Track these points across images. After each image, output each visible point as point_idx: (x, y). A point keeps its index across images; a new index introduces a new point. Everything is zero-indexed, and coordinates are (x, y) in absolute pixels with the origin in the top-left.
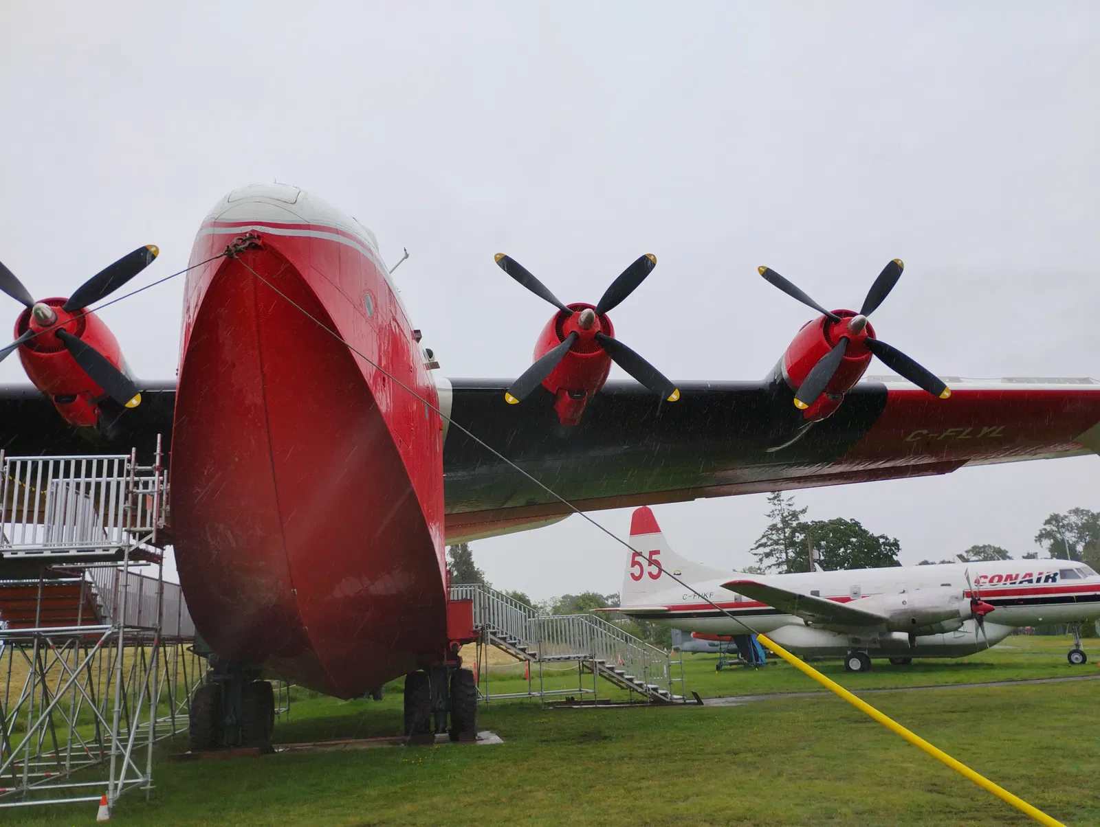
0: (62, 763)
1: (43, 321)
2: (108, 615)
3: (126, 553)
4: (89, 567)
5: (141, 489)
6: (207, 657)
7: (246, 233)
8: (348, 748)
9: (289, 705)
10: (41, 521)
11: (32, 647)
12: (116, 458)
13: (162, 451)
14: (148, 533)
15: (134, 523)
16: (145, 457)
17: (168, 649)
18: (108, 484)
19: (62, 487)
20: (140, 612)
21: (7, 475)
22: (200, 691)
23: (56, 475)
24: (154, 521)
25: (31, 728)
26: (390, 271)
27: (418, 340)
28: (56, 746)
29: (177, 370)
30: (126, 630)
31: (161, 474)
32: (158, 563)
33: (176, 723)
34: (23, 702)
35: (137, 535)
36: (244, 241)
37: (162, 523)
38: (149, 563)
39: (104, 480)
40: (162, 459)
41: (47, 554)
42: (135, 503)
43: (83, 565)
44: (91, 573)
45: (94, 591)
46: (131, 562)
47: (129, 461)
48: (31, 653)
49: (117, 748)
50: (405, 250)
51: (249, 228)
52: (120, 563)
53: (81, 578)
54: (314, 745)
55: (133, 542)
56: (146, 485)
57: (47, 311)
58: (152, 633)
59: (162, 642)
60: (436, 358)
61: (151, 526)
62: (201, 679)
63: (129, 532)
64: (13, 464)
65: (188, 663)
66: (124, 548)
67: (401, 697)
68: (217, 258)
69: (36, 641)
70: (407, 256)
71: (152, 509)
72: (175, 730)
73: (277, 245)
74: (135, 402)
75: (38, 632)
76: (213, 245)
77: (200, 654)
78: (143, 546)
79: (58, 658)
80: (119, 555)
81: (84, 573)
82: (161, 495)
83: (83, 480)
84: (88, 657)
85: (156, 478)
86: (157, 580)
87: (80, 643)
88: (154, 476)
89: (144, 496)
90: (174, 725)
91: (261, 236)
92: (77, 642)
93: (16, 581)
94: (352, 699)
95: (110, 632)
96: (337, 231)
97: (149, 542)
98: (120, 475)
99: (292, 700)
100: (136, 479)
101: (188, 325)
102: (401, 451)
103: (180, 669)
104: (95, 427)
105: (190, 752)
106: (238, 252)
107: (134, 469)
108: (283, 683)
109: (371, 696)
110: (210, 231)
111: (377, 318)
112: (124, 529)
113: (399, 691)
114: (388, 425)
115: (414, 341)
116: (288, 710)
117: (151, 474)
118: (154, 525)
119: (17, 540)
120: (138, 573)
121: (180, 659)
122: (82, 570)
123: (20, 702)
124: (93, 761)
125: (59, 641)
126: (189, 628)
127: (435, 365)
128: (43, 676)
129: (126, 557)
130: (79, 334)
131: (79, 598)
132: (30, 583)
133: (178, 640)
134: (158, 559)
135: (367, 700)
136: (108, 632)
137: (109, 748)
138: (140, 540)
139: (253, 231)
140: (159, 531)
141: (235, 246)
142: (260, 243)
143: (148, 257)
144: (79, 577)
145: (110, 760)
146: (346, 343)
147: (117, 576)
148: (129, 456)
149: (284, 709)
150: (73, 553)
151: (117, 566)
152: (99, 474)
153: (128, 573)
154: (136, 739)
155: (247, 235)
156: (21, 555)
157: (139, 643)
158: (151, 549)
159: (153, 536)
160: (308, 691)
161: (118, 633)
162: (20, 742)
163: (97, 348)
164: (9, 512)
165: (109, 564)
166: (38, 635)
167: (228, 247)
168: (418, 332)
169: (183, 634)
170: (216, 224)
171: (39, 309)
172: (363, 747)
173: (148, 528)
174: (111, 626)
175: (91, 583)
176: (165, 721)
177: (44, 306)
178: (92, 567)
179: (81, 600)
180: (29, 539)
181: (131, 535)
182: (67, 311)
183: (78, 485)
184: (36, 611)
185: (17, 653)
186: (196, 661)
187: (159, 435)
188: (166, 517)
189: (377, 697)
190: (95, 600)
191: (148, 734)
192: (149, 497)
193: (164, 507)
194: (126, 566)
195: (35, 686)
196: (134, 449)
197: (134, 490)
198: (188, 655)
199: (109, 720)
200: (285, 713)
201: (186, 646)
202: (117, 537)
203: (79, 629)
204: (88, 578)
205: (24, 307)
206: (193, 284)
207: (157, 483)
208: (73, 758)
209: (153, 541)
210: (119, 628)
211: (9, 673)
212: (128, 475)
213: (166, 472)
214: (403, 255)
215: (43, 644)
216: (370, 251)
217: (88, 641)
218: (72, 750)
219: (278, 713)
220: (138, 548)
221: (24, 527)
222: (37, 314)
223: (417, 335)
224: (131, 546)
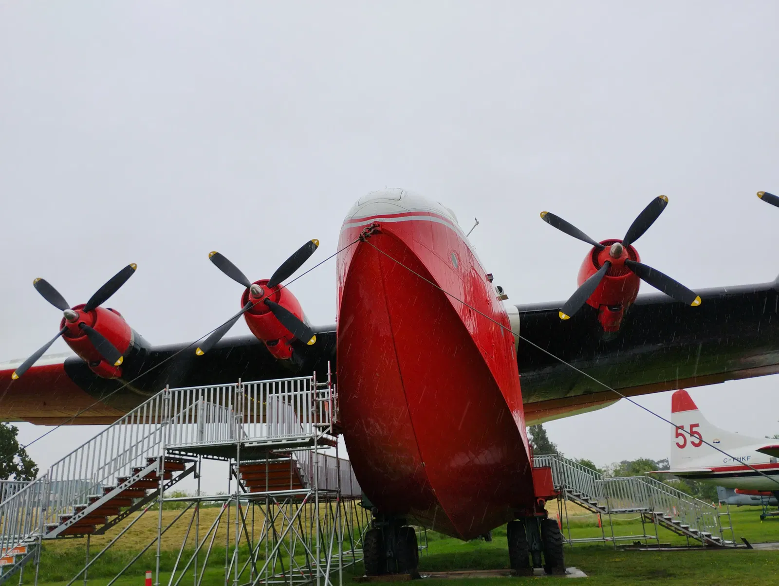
0: (288, 582)
1: (257, 295)
2: (308, 482)
3: (315, 440)
4: (294, 451)
5: (321, 398)
6: (371, 510)
7: (371, 224)
8: (472, 577)
9: (427, 544)
10: (264, 421)
11: (265, 504)
12: (304, 378)
13: (331, 372)
14: (328, 427)
15: (318, 421)
16: (321, 378)
17: (346, 504)
18: (301, 395)
19: (275, 399)
20: (327, 479)
21: (243, 394)
22: (368, 534)
23: (271, 392)
24: (330, 419)
25: (268, 557)
26: (467, 234)
27: (491, 281)
28: (283, 570)
29: (336, 318)
30: (319, 492)
31: (332, 387)
32: (335, 447)
33: (355, 555)
34: (262, 540)
35: (321, 428)
36: (370, 230)
37: (335, 419)
38: (329, 447)
39: (299, 393)
40: (331, 376)
41: (270, 443)
42: (318, 407)
43: (291, 449)
44: (295, 454)
45: (298, 466)
46: (319, 447)
47: (312, 380)
48: (264, 507)
49: (320, 572)
50: (476, 219)
51: (373, 220)
52: (312, 447)
53: (290, 458)
54: (447, 574)
55: (319, 433)
56: (323, 395)
57: (258, 288)
58: (335, 493)
59: (342, 499)
60: (505, 292)
61: (329, 422)
62: (368, 525)
63: (316, 426)
64: (246, 387)
65: (359, 513)
66: (314, 437)
67: (505, 539)
68: (354, 243)
69: (267, 500)
70: (477, 223)
71: (329, 410)
72: (355, 560)
73: (391, 229)
74: (313, 341)
75: (268, 494)
76: (351, 235)
77: (367, 508)
78: (325, 436)
79: (280, 511)
80: (311, 443)
81: (292, 454)
82: (333, 401)
83: (286, 394)
84: (298, 510)
85: (329, 390)
86: (335, 458)
87: (293, 500)
88: (328, 388)
89: (323, 402)
90: (354, 557)
91: (380, 224)
92: (291, 500)
93: (253, 461)
94: (470, 541)
95: (310, 494)
96: (429, 214)
97: (328, 433)
98: (308, 389)
99: (429, 540)
100: (317, 391)
101: (340, 288)
102: (487, 361)
103: (355, 518)
104: (291, 359)
105: (365, 576)
106: (367, 237)
107: (316, 385)
108: (421, 528)
109: (484, 538)
110: (349, 226)
111: (461, 269)
112: (313, 424)
113: (503, 535)
114: (475, 342)
115: (488, 282)
116: (427, 547)
117: (325, 387)
118: (330, 421)
119: (252, 435)
120: (323, 453)
121: (354, 510)
122: (290, 453)
123: (260, 540)
124: (306, 581)
125: (281, 499)
126: (357, 490)
127: (505, 297)
128: (273, 522)
129: (316, 443)
130: (278, 299)
131: (290, 471)
132: (260, 462)
133: (352, 498)
134: (334, 444)
135: (481, 541)
136: (309, 494)
137: (315, 572)
138: (323, 431)
139: (375, 222)
140: (333, 425)
141: (365, 233)
142: (379, 229)
143: (313, 247)
144: (289, 457)
145: (316, 580)
146: (442, 289)
147: (311, 455)
148: (312, 377)
149: (424, 547)
150: (284, 442)
151: (310, 450)
152: (296, 390)
153: (317, 453)
154: (331, 566)
155: (372, 225)
156: (255, 444)
157: (327, 500)
158: (330, 437)
159: (330, 429)
160: (439, 534)
161: (315, 494)
162: (263, 567)
163: (288, 309)
164: (246, 416)
165: (305, 448)
166: (268, 496)
167: (361, 235)
168: (489, 275)
169: (354, 494)
170: (352, 221)
171: (254, 288)
172: (482, 577)
173: (327, 424)
174: (310, 489)
175: (296, 461)
176: (348, 554)
177: (256, 286)
178: (296, 451)
179: (291, 472)
180: (258, 435)
181: (318, 430)
182: (269, 287)
183: (284, 397)
184: (266, 480)
185: (256, 507)
186: (364, 512)
187: (329, 362)
188: (337, 415)
189: (488, 539)
190: (299, 472)
191: (338, 562)
192: (326, 403)
193: (335, 409)
194: (316, 449)
195: (268, 530)
196: (314, 372)
197: (317, 399)
198: (359, 508)
199: (314, 552)
200: (425, 550)
201: (357, 502)
202: (309, 430)
203: (292, 491)
204: (294, 458)
205: (246, 288)
206: (341, 261)
207: (330, 394)
208: (294, 578)
209: (331, 432)
210: (315, 491)
211: (253, 521)
212: (312, 389)
213: (334, 385)
214: (475, 223)
215: (271, 502)
216: (453, 224)
217: (298, 499)
218: (294, 573)
219: (420, 550)
220: (322, 437)
221: (255, 426)
222: (253, 291)
223: (490, 278)
224: (318, 436)
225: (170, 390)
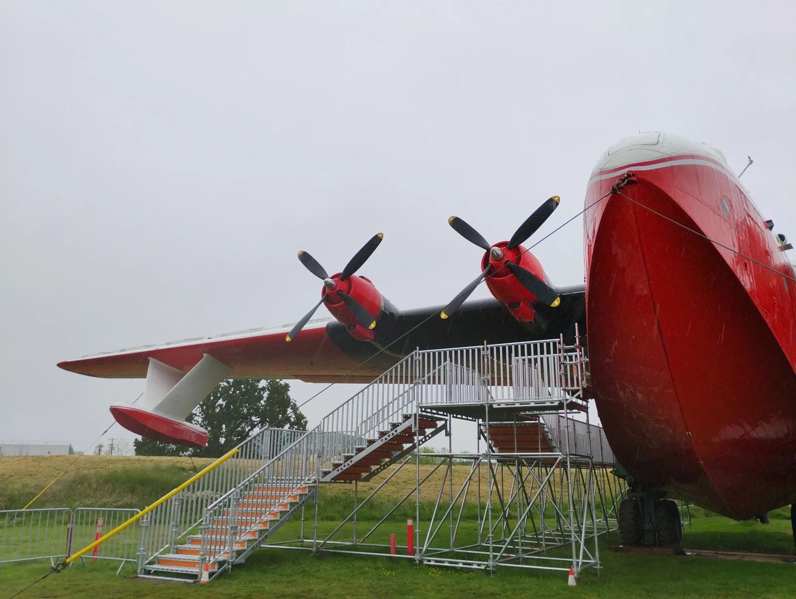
0: (540, 542)
1: (497, 258)
2: (556, 446)
3: (565, 404)
4: (541, 414)
5: (568, 362)
6: (625, 479)
7: (624, 174)
8: (746, 559)
9: (690, 521)
10: (511, 384)
11: (515, 465)
12: (551, 341)
13: (579, 334)
14: (577, 391)
15: (567, 385)
16: (569, 340)
17: (596, 471)
18: (542, 359)
19: (521, 362)
20: (576, 444)
21: (489, 356)
22: (623, 503)
23: (517, 355)
24: (580, 383)
25: (521, 518)
26: (738, 176)
27: (771, 228)
28: (535, 531)
29: (585, 278)
30: (571, 456)
31: (580, 351)
32: (585, 412)
33: (609, 524)
34: (512, 502)
35: (570, 392)
36: (623, 181)
37: (585, 384)
38: (579, 411)
39: (545, 356)
40: (580, 339)
41: (517, 405)
42: (566, 371)
43: (538, 412)
44: (543, 418)
45: (546, 430)
46: (568, 411)
47: (559, 343)
48: (514, 469)
49: (575, 537)
50: (749, 158)
51: (626, 170)
52: (560, 411)
53: (537, 422)
54: (716, 553)
55: (568, 397)
56: (571, 358)
57: (498, 250)
58: (587, 459)
59: (594, 466)
60: (788, 241)
61: (578, 385)
62: (622, 493)
63: (565, 390)
64: (492, 349)
65: (611, 480)
66: (563, 401)
67: (789, 523)
68: (606, 196)
69: (516, 461)
70: (751, 162)
71: (578, 374)
72: (608, 529)
73: (648, 179)
74: (556, 303)
75: (517, 455)
76: (601, 188)
77: (619, 477)
78: (574, 400)
79: (530, 472)
80: (560, 406)
81: (539, 418)
82: (581, 365)
83: (526, 357)
84: (548, 476)
85: (578, 353)
86: (586, 424)
87: (542, 464)
88: (576, 352)
89: (571, 366)
90: (607, 524)
91: (634, 174)
92: (540, 463)
93: (499, 422)
94: (742, 521)
95: (561, 457)
96: (693, 157)
97: (578, 397)
98: (555, 352)
99: (691, 516)
100: (565, 354)
101: (589, 246)
102: (767, 321)
103: (607, 487)
104: (533, 322)
105: (622, 546)
106: (620, 189)
107: (563, 348)
108: (683, 502)
109: (758, 520)
110: (598, 178)
111: (734, 216)
112: (561, 388)
113: (788, 518)
114: (753, 300)
115: (768, 230)
116: (690, 524)
117: (574, 350)
118: (580, 385)
119: (500, 397)
120: (571, 418)
121: (606, 478)
122: (536, 417)
123: (510, 501)
124: (559, 544)
125: (530, 462)
126: (609, 455)
127: (789, 247)
128: (523, 483)
129: (565, 407)
130: (519, 259)
131: (538, 434)
132: (508, 424)
133: (604, 465)
134: (585, 409)
135: (755, 522)
136: (560, 458)
137: (570, 536)
138: (572, 396)
139: (629, 171)
140: (583, 389)
141: (618, 185)
142: (634, 179)
143: (554, 205)
144: (536, 420)
145: (571, 543)
146: (709, 238)
147: (559, 420)
148: (559, 339)
149: (687, 523)
150: (532, 404)
151: (558, 414)
152: (536, 353)
153: (568, 418)
154: (586, 532)
155: (625, 175)
156: (503, 406)
157: (577, 466)
158: (580, 402)
159: (580, 393)
160: (702, 510)
161: (566, 458)
162: (516, 525)
163: (528, 270)
164: (493, 378)
165: (554, 412)
166: (517, 457)
167: (613, 187)
168: (770, 222)
169: (606, 461)
170: (602, 173)
171: (494, 251)
172: (760, 560)
173: (575, 388)
174: (561, 453)
175: (544, 424)
176: (600, 522)
177: (496, 248)
178: (543, 414)
179: (539, 435)
180: (506, 396)
181: (567, 394)
182: (510, 249)
183: (524, 360)
184: (514, 441)
185: (505, 468)
186: (617, 482)
187: (576, 324)
188: (587, 380)
189: (764, 521)
190: (547, 435)
191: (593, 530)
192: (574, 367)
193: (584, 373)
194: (565, 413)
195: (519, 489)
196: (561, 335)
197: (565, 362)
198: (610, 475)
199: (567, 517)
200: (688, 526)
201: (609, 470)
202: (557, 394)
203: (540, 454)
204: (542, 421)
205: (485, 251)
206: (589, 218)
207: (579, 357)
208: (547, 540)
209: (581, 396)
210: (567, 455)
211: (502, 480)
212: (560, 352)
213: (582, 348)
214: (748, 161)
215: (521, 464)
216: (722, 166)
217: (548, 463)
218: (546, 535)
219: (683, 525)
220: (571, 402)
221: (503, 388)
222: (492, 253)
223: (770, 225)
224: (567, 400)
225: (420, 351)
